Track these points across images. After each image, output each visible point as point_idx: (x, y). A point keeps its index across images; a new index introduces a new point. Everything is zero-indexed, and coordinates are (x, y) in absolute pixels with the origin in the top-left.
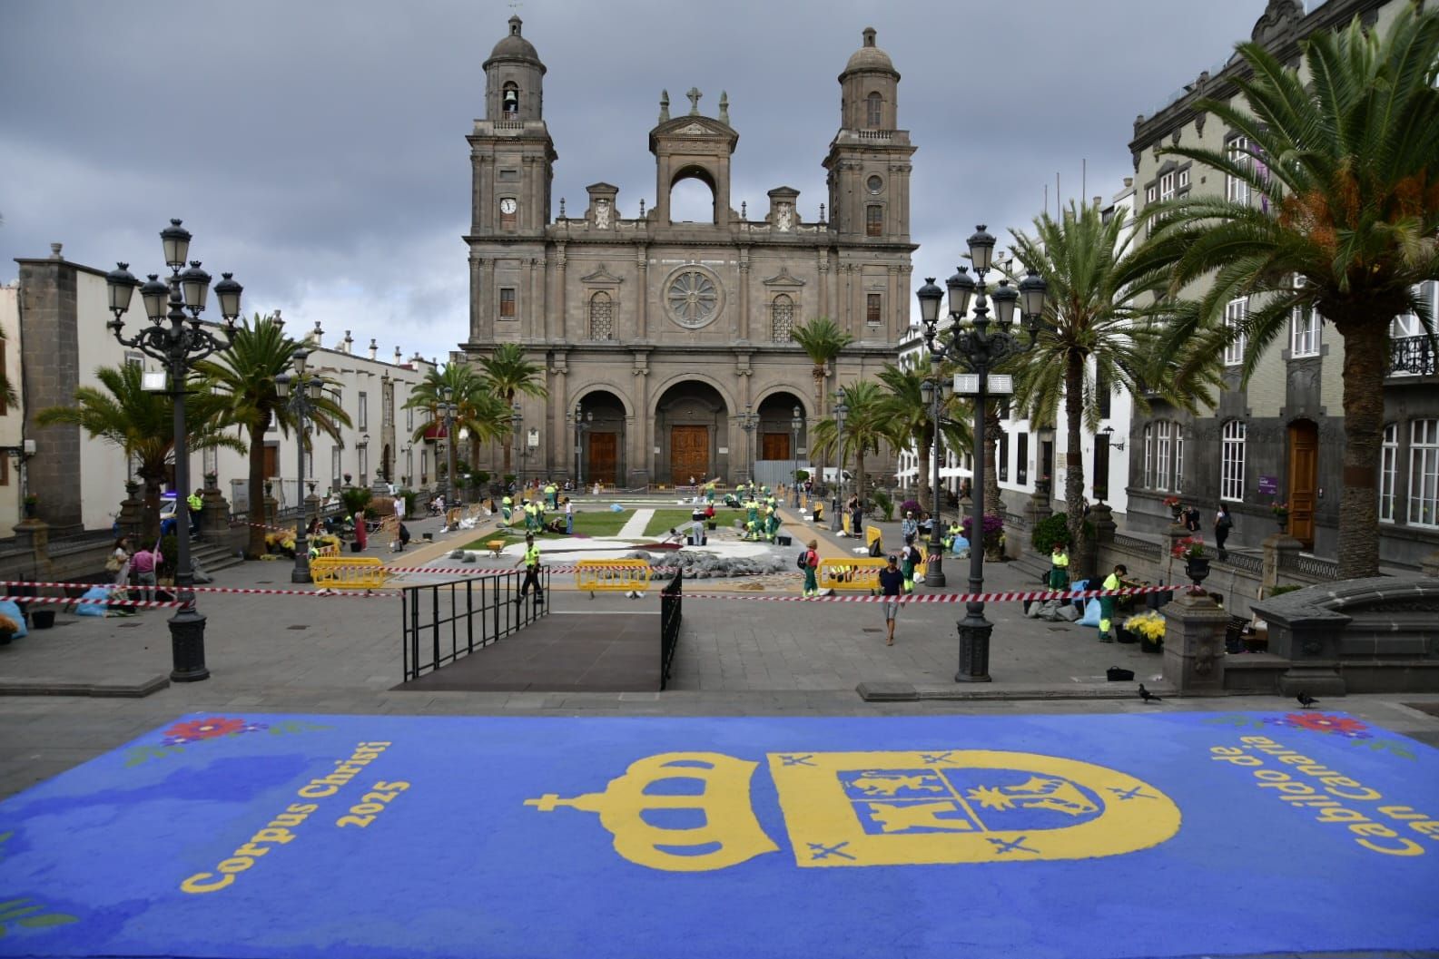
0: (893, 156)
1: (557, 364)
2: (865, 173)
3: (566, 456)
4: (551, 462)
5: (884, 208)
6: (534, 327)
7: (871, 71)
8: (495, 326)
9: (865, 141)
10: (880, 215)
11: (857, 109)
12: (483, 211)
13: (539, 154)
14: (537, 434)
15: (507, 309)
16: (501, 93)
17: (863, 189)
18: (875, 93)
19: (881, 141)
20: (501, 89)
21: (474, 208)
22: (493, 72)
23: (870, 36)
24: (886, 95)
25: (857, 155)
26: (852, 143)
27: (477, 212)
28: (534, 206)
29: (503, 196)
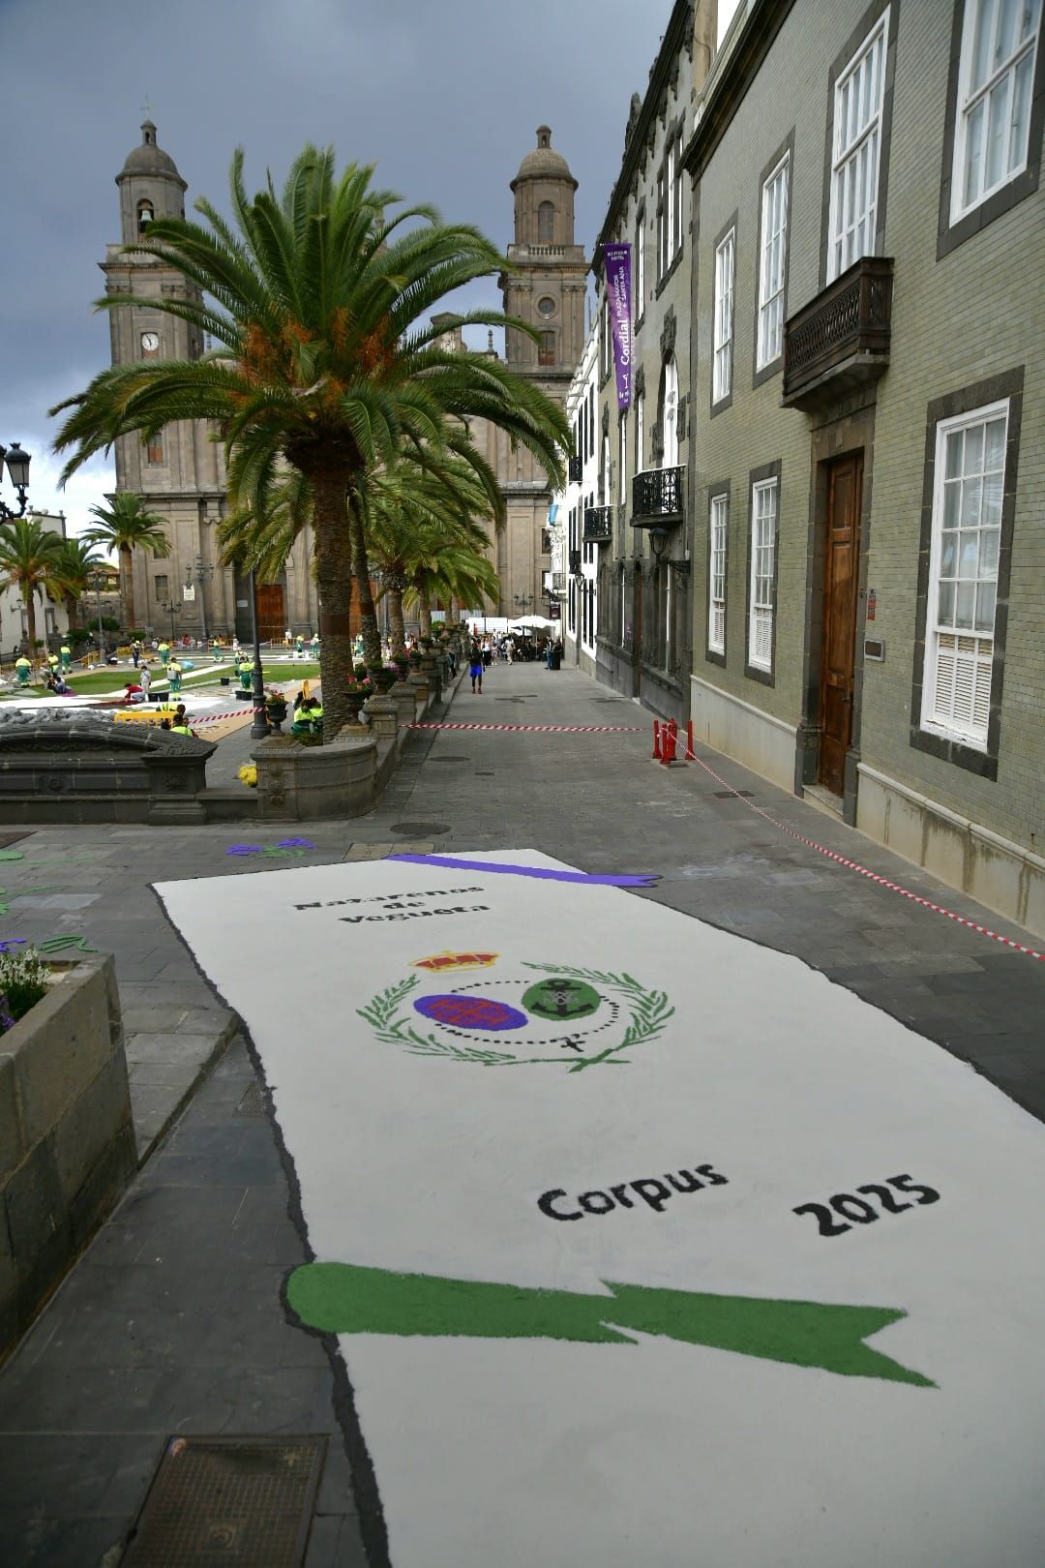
0: (566, 275)
1: (209, 513)
2: (535, 294)
3: (225, 611)
4: (209, 618)
5: (557, 333)
6: (184, 475)
7: (542, 177)
8: (143, 474)
9: (535, 258)
10: (553, 342)
11: (528, 222)
12: (123, 348)
13: (179, 283)
14: (192, 587)
15: (155, 455)
16: (135, 213)
17: (533, 312)
18: (547, 203)
19: (553, 258)
20: (135, 207)
21: (113, 345)
22: (126, 188)
23: (544, 135)
24: (560, 204)
25: (527, 274)
26: (521, 261)
27: (117, 350)
28: (177, 342)
29: (144, 330)
